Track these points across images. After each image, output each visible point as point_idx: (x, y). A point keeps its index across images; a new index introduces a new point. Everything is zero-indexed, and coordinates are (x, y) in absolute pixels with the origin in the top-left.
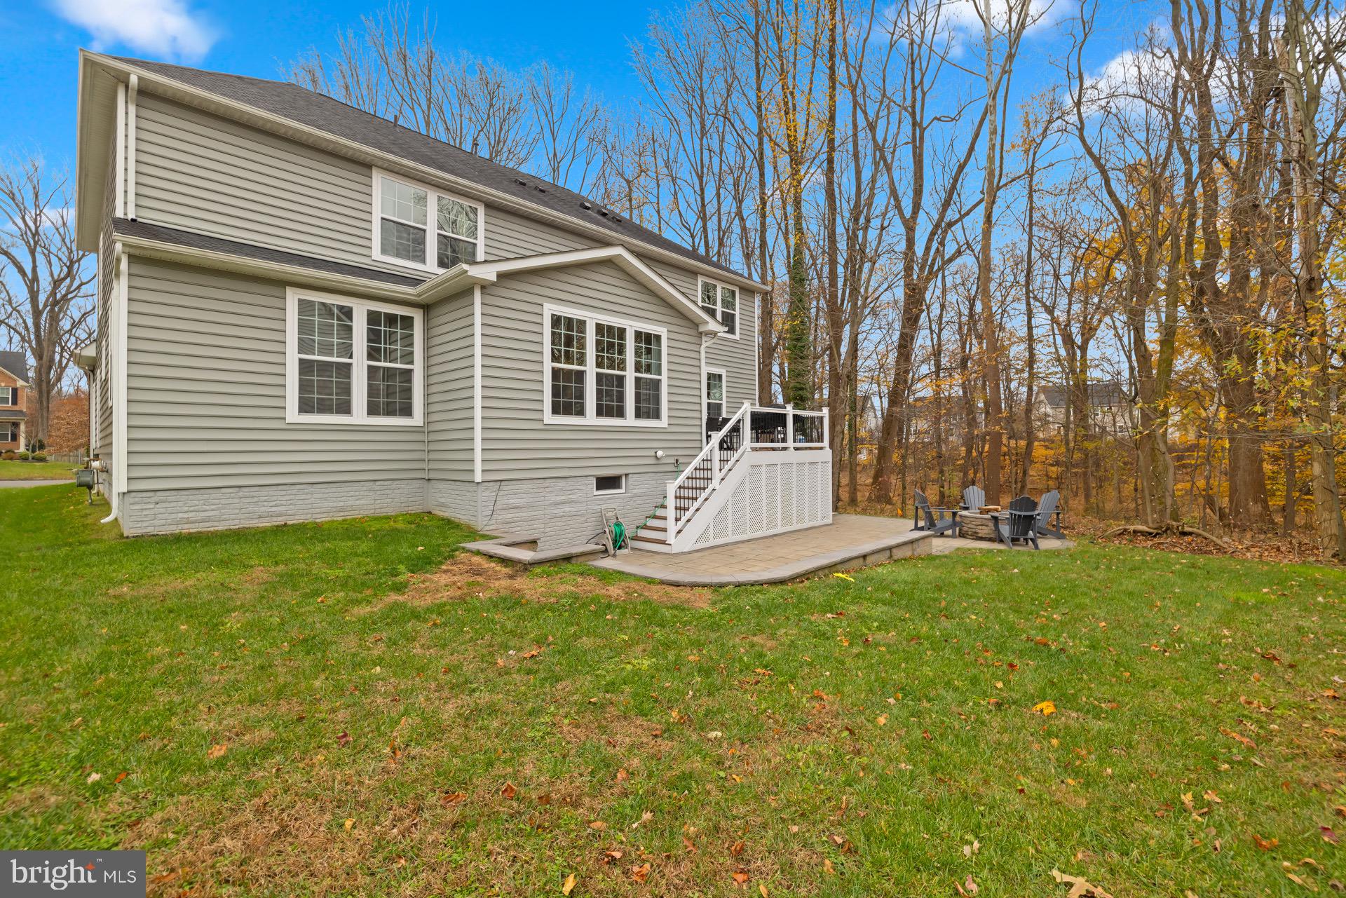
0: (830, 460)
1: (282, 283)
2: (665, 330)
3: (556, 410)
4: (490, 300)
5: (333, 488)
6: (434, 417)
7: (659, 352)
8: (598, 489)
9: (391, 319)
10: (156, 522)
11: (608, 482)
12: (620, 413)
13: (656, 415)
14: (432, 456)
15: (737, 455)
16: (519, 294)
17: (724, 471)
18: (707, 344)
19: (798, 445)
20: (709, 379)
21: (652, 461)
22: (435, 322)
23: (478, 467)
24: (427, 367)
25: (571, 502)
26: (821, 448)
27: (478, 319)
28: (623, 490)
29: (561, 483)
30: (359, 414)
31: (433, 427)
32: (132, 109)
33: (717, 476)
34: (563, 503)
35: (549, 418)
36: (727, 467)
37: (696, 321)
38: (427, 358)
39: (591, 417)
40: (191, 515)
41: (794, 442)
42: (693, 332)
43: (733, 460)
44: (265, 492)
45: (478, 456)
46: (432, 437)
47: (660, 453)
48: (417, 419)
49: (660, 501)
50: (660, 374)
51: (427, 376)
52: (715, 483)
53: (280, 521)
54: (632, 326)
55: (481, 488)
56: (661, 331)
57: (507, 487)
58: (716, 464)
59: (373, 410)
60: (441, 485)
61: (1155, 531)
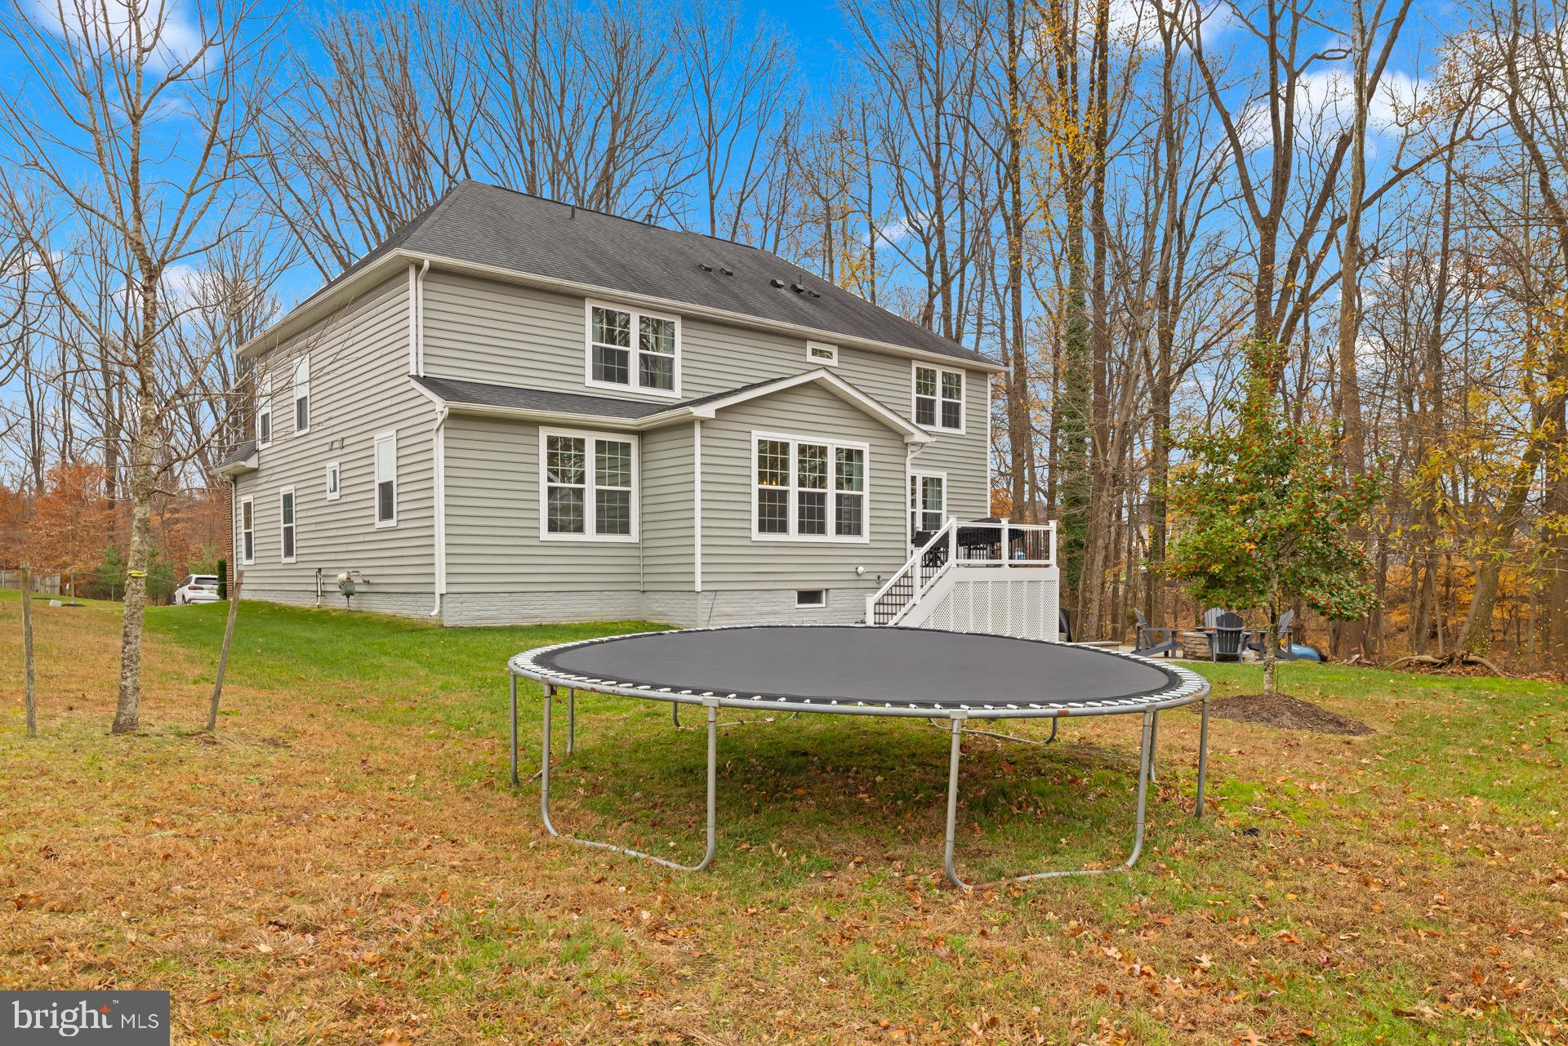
0: (1058, 578)
1: (535, 424)
2: (867, 445)
3: (762, 528)
4: (708, 432)
5: (573, 596)
6: (647, 535)
7: (861, 468)
8: (799, 602)
9: (613, 446)
10: (462, 617)
11: (809, 597)
12: (821, 530)
13: (858, 531)
14: (647, 570)
15: (940, 571)
16: (733, 424)
17: (926, 587)
18: (914, 455)
19: (1015, 562)
20: (925, 484)
21: (853, 577)
22: (648, 448)
23: (698, 578)
24: (642, 489)
25: (774, 613)
26: (1047, 566)
27: (698, 450)
28: (823, 605)
29: (766, 595)
30: (590, 534)
31: (648, 544)
32: (420, 284)
33: (918, 592)
34: (768, 614)
35: (756, 535)
36: (929, 583)
37: (901, 432)
38: (642, 480)
39: (793, 534)
40: (481, 613)
41: (1011, 557)
42: (898, 444)
43: (936, 576)
44: (526, 597)
45: (698, 569)
46: (647, 553)
47: (861, 569)
48: (634, 536)
49: (861, 617)
50: (861, 489)
51: (642, 497)
52: (916, 598)
53: (537, 621)
54: (833, 444)
55: (700, 597)
56: (864, 446)
57: (721, 597)
58: (917, 581)
59: (600, 529)
60: (657, 596)
61: (1440, 661)
